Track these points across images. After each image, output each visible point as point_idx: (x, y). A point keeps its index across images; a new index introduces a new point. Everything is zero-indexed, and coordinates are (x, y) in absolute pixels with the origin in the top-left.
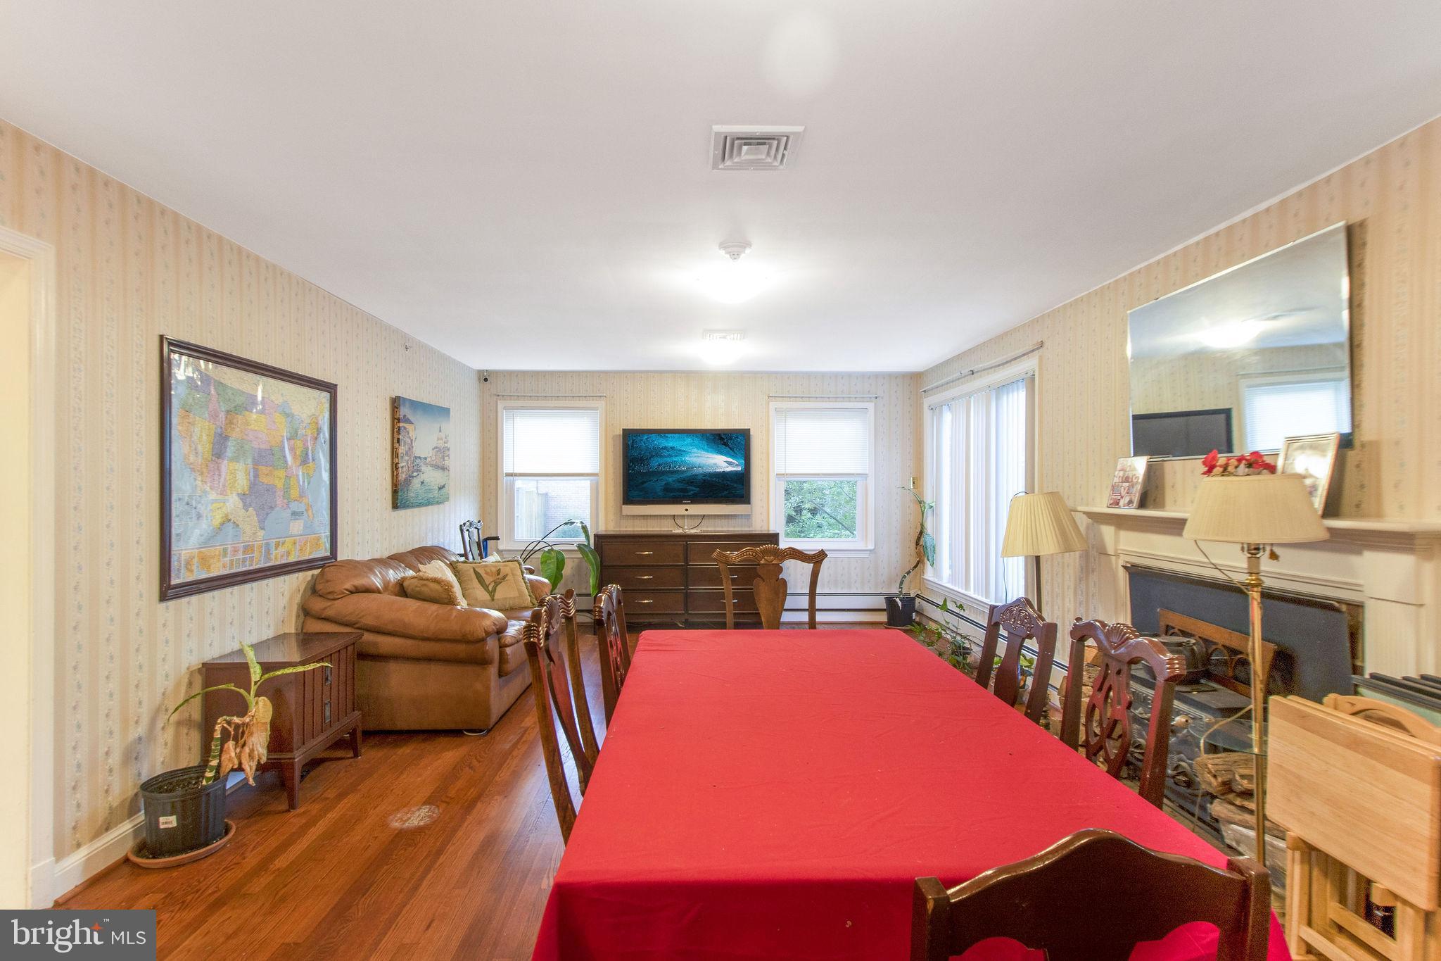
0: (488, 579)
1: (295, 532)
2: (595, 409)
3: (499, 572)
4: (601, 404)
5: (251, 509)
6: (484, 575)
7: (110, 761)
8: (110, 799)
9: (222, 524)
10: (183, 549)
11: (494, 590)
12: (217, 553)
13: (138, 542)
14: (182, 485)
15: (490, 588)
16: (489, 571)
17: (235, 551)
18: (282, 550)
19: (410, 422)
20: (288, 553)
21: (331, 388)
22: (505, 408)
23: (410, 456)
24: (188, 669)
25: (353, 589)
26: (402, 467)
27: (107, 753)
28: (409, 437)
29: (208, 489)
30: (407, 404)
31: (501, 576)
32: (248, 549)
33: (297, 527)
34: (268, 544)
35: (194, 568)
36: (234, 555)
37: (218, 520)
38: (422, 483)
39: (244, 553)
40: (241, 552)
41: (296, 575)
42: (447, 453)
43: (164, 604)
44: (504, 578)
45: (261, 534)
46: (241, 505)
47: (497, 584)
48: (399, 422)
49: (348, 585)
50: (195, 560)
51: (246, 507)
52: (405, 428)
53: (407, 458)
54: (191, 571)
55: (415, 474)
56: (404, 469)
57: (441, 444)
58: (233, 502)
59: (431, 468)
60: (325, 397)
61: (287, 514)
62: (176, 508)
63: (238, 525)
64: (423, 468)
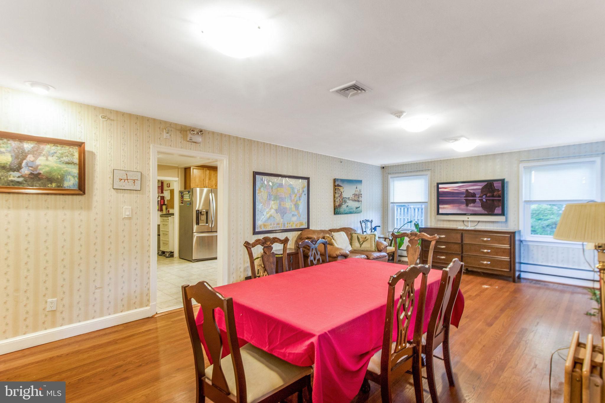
0: (361, 240)
1: (294, 220)
2: (427, 175)
3: (366, 238)
4: (429, 173)
5: (278, 213)
6: (360, 238)
7: (241, 270)
8: (241, 278)
9: (270, 217)
10: (259, 223)
11: (362, 244)
12: (269, 224)
13: (247, 220)
14: (259, 206)
15: (361, 243)
16: (362, 237)
17: (274, 224)
18: (290, 225)
19: (340, 186)
20: (292, 226)
21: (308, 179)
22: (391, 178)
23: (341, 197)
24: (261, 252)
25: (307, 237)
26: (337, 201)
27: (240, 268)
28: (341, 191)
29: (266, 208)
30: (339, 181)
31: (366, 239)
32: (278, 224)
33: (294, 219)
34: (284, 223)
35: (262, 228)
36: (274, 225)
37: (268, 215)
38: (347, 206)
39: (277, 225)
40: (275, 225)
41: (294, 232)
42: (360, 196)
43: (254, 236)
44: (367, 240)
45: (282, 220)
46: (275, 212)
47: (364, 242)
48: (335, 187)
49: (306, 236)
50: (262, 226)
51: (277, 213)
52: (338, 189)
53: (339, 198)
54: (261, 228)
55: (343, 203)
56: (338, 202)
57: (357, 193)
58: (273, 211)
59: (352, 201)
60: (305, 182)
61: (291, 215)
62: (257, 212)
63: (274, 218)
64: (348, 201)
